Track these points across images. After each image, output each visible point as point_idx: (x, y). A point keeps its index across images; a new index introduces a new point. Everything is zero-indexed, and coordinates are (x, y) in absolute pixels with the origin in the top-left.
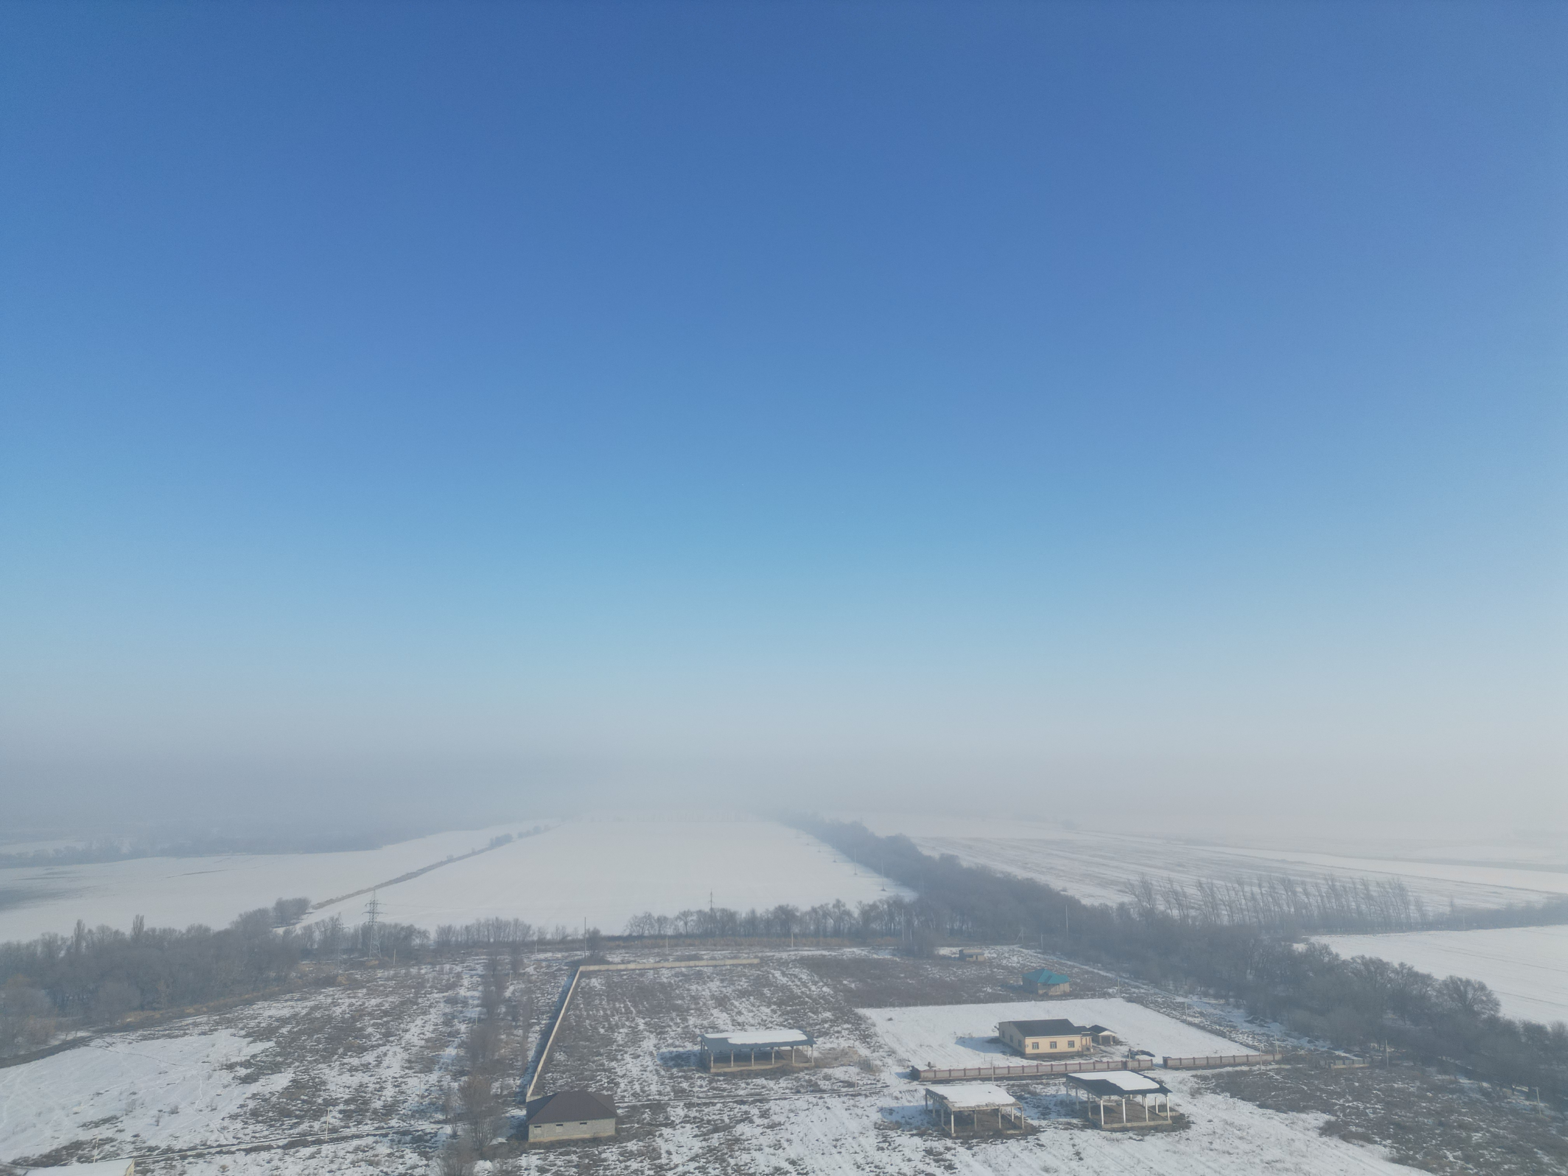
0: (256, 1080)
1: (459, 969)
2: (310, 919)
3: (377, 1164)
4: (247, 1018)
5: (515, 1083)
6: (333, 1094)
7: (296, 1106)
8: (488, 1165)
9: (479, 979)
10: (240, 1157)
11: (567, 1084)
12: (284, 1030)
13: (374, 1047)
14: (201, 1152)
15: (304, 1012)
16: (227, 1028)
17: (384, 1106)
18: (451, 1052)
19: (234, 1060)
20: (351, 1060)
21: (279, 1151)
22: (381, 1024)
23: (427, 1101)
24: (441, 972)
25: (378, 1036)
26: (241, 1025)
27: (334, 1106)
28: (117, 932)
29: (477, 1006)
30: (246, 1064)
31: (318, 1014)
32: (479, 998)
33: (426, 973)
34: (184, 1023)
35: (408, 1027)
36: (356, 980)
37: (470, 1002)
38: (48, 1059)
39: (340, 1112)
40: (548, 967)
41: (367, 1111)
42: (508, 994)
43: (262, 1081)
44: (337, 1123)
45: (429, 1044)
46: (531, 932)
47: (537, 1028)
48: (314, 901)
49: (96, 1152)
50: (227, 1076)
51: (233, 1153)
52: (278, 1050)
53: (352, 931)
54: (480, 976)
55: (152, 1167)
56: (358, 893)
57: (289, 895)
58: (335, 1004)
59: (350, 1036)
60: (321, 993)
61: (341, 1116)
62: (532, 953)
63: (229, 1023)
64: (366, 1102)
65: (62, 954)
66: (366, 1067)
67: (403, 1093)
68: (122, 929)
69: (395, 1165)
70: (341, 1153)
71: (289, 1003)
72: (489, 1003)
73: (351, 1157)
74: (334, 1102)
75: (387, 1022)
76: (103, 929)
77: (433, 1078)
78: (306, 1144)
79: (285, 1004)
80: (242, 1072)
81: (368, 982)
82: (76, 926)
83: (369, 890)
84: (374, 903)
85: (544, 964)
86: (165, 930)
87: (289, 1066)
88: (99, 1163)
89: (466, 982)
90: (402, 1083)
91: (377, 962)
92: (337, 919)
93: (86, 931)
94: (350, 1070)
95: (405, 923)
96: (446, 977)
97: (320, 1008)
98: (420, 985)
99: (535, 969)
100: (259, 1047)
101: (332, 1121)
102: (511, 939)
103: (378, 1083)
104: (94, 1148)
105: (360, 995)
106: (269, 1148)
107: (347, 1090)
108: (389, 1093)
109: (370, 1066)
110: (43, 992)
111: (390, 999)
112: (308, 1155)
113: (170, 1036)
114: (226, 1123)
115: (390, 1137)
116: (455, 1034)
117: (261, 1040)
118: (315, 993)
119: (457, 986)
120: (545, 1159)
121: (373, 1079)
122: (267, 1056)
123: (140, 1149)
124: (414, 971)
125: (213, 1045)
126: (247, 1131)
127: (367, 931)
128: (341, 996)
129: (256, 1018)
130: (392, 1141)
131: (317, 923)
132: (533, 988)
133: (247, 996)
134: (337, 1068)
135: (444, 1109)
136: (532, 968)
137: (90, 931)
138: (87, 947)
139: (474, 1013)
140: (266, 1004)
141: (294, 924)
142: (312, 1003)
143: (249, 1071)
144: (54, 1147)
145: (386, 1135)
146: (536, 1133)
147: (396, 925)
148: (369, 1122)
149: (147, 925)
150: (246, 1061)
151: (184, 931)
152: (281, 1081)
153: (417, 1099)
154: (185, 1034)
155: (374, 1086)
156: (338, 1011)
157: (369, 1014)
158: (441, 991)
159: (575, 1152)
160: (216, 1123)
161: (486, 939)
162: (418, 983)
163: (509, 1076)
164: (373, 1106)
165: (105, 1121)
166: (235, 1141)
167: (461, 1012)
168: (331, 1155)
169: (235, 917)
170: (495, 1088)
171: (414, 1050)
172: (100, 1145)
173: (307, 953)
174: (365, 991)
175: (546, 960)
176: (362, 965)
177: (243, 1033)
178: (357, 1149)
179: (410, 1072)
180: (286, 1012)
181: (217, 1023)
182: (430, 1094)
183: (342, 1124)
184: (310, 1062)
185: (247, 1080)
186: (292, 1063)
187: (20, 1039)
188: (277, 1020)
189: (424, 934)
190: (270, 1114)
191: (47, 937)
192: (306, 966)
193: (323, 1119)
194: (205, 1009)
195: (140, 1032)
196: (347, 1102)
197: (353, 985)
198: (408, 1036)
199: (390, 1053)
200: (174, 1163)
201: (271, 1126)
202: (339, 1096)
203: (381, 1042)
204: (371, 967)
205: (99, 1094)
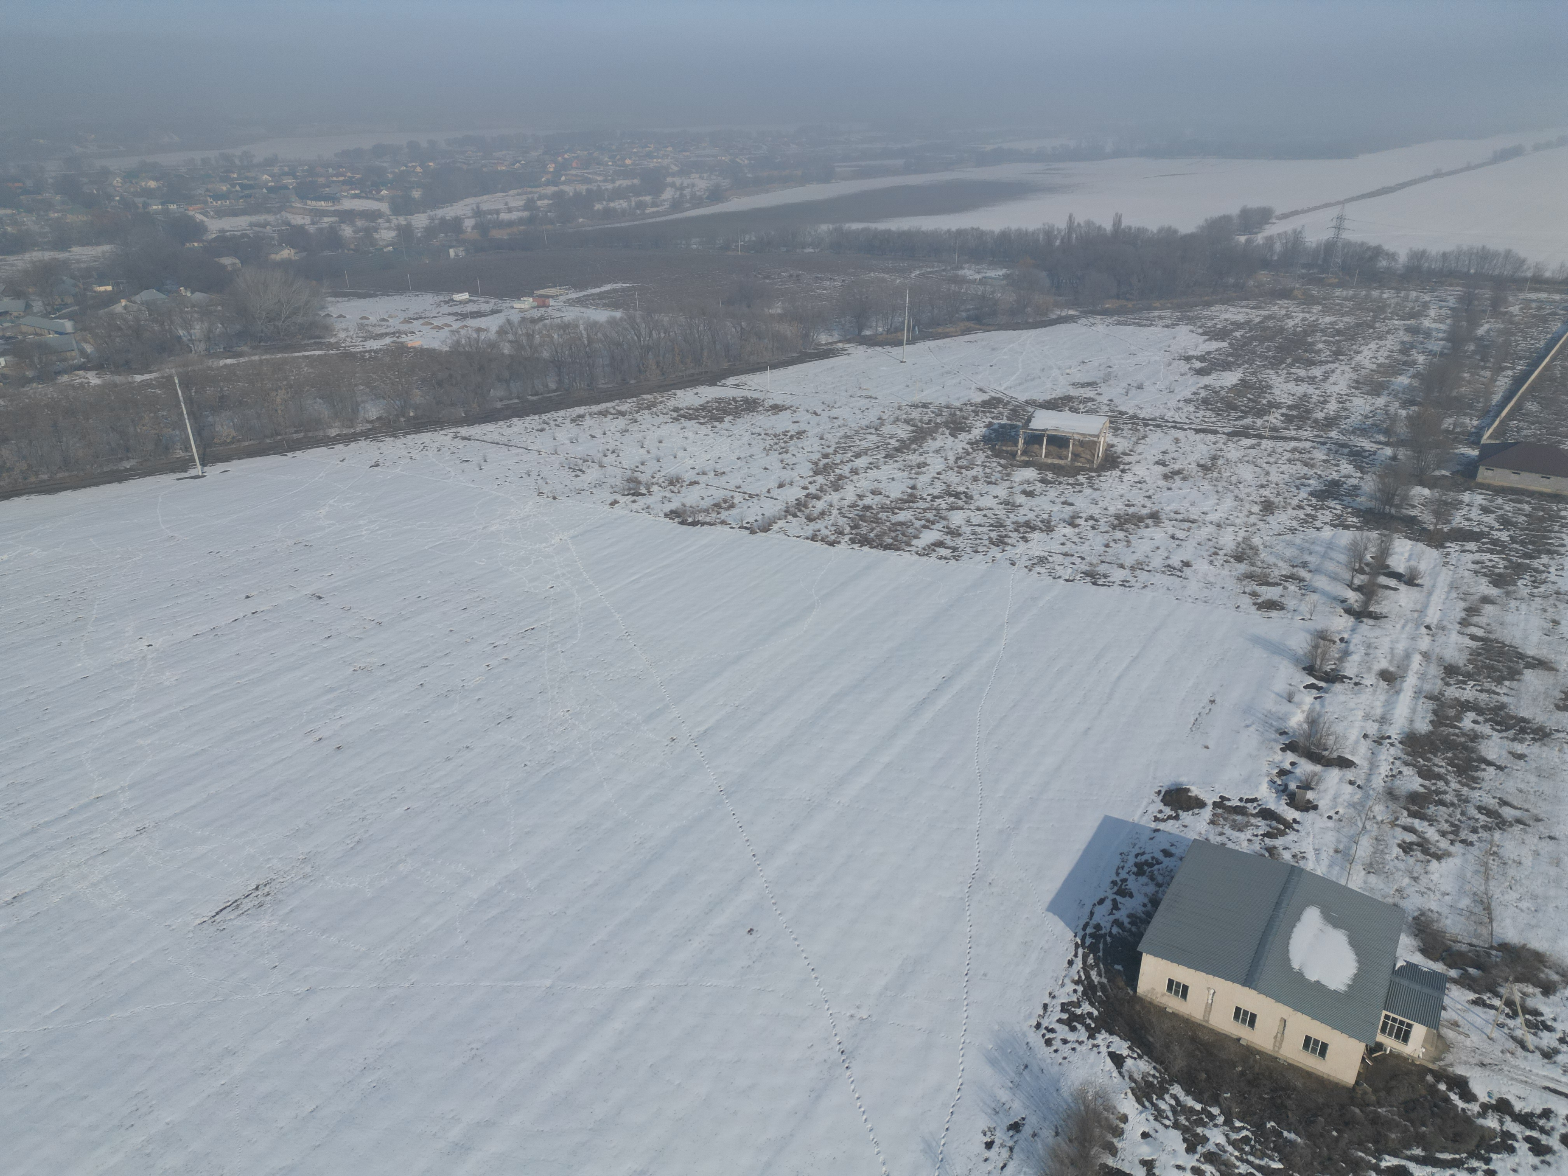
0: (1208, 374)
1: (1427, 298)
2: (1273, 229)
3: (1312, 466)
4: (1205, 318)
5: (1471, 423)
6: (1277, 398)
7: (1242, 402)
8: (1426, 492)
9: (1449, 312)
10: (1191, 434)
11: (1534, 435)
12: (1238, 334)
13: (1322, 363)
14: (1159, 424)
15: (1258, 320)
16: (1187, 324)
17: (1326, 418)
18: (1403, 380)
19: (1191, 353)
20: (1299, 371)
21: (1224, 436)
22: (1332, 342)
23: (1370, 422)
24: (1406, 299)
25: (1328, 353)
26: (1199, 324)
27: (1277, 408)
28: (1100, 228)
29: (1441, 340)
30: (1201, 359)
31: (1270, 324)
32: (1445, 332)
33: (1388, 298)
34: (1151, 315)
35: (1361, 349)
36: (1312, 296)
37: (1434, 334)
38: (1048, 328)
39: (1283, 415)
40: (1539, 309)
41: (1308, 419)
42: (1481, 331)
43: (1214, 375)
44: (1279, 424)
45: (1381, 369)
46: (1525, 267)
47: (1510, 373)
48: (1278, 212)
49: (1081, 406)
50: (1184, 366)
51: (1185, 430)
52: (1231, 350)
53: (1314, 245)
54: (1450, 309)
55: (1122, 427)
56: (1327, 206)
57: (1255, 203)
58: (1288, 316)
59: (1299, 348)
60: (1275, 304)
61: (1283, 419)
62: (1521, 290)
63: (1189, 320)
64: (1308, 411)
65: (1058, 243)
66: (1312, 380)
67: (1346, 409)
68: (1104, 226)
69: (1329, 471)
70: (1280, 450)
71: (1244, 310)
72: (1455, 339)
73: (1287, 455)
74: (1278, 406)
75: (1339, 341)
76: (1089, 223)
77: (1380, 401)
78: (1248, 436)
79: (1241, 310)
80: (1198, 365)
81: (1325, 299)
82: (1067, 218)
83: (1338, 203)
84: (1341, 218)
85: (1534, 305)
86: (1139, 229)
87: (1239, 366)
88: (1084, 415)
89: (1432, 313)
90: (1346, 400)
91: (1337, 280)
92: (1300, 232)
93: (1076, 224)
94: (1296, 380)
95: (1373, 243)
96: (1410, 305)
97: (1274, 318)
98: (1380, 309)
99: (1521, 309)
100: (1214, 345)
101: (1274, 421)
102: (1497, 272)
103: (1322, 396)
104: (1080, 403)
105: (1315, 311)
106: (1215, 432)
107: (1291, 397)
108: (1332, 407)
109: (1317, 380)
110: (1044, 274)
111: (1345, 319)
112: (1248, 445)
113: (1139, 325)
114: (1181, 404)
115: (1328, 446)
116: (1413, 363)
117: (1216, 340)
118: (1270, 303)
119: (1422, 316)
120: (1491, 501)
121: (1317, 391)
122: (1220, 354)
123: (1113, 411)
124: (1375, 294)
125: (1174, 338)
126: (1197, 415)
127: (1329, 248)
128: (1295, 310)
129: (1213, 319)
130: (1330, 449)
131: (1279, 234)
132: (1514, 330)
133: (1206, 298)
134: (1283, 376)
135: (1387, 432)
136: (1517, 307)
137: (1079, 224)
138: (1077, 238)
139: (1436, 346)
140: (1223, 308)
141: (1256, 233)
142: (1265, 313)
143: (1203, 365)
144: (1053, 397)
145: (1324, 444)
146: (1484, 475)
147: (1362, 244)
148: (1309, 429)
149: (1125, 223)
150: (1201, 356)
151: (1155, 231)
152: (1231, 378)
153: (1360, 418)
154: (1152, 325)
155: (1318, 398)
156: (1291, 323)
157: (1322, 331)
158: (1402, 318)
159: (1528, 503)
160: (1173, 403)
161: (1465, 270)
162: (1379, 307)
163: (1465, 415)
164: (1315, 415)
165: (1089, 384)
166: (1187, 421)
167: (1422, 343)
168: (1269, 450)
169: (1201, 222)
170: (1448, 423)
171: (1363, 372)
172: (1085, 402)
173: (1266, 264)
174: (1320, 307)
175: (1538, 300)
176: (1320, 282)
177: (1200, 331)
178: (1294, 450)
179: (1357, 392)
180: (1241, 318)
181: (1179, 319)
182: (1374, 416)
183: (1283, 425)
184: (1259, 366)
185: (1200, 372)
186: (1242, 364)
187: (1029, 310)
188: (1232, 324)
189: (1392, 257)
190: (1219, 405)
191: (1047, 227)
192: (1264, 276)
193: (1266, 418)
194: (1169, 305)
195: (1116, 318)
196: (1290, 407)
197: (1308, 301)
198: (1359, 358)
199: (1338, 371)
200: (1138, 427)
201: (1219, 415)
202: (1283, 401)
203: (1330, 359)
204: (1330, 285)
205: (1084, 362)
